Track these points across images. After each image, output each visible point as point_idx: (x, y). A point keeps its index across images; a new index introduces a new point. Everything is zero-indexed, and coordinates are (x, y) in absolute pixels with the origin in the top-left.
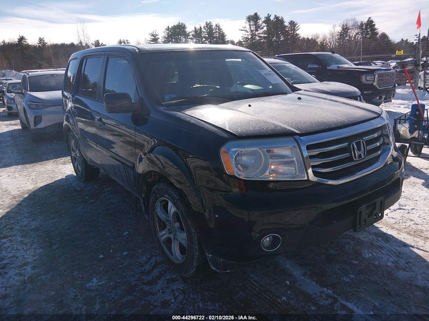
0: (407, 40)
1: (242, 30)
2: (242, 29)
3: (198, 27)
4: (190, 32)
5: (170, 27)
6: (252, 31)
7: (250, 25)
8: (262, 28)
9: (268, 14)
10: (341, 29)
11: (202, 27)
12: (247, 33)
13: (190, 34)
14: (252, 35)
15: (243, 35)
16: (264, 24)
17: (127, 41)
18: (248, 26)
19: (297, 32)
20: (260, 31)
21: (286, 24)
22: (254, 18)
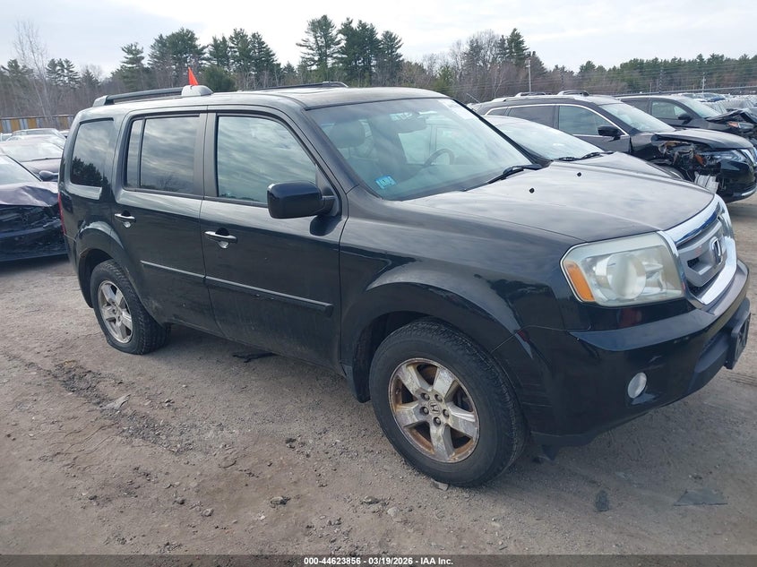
0: (564, 68)
1: (301, 45)
2: (302, 43)
3: (220, 38)
4: (204, 48)
5: (164, 37)
6: (319, 48)
7: (316, 37)
8: (339, 43)
9: (348, 19)
10: (469, 48)
11: (227, 38)
12: (311, 52)
13: (205, 51)
14: (320, 55)
15: (303, 55)
16: (341, 36)
17: (67, 62)
18: (312, 40)
19: (399, 51)
20: (334, 48)
21: (379, 37)
22: (322, 26)
